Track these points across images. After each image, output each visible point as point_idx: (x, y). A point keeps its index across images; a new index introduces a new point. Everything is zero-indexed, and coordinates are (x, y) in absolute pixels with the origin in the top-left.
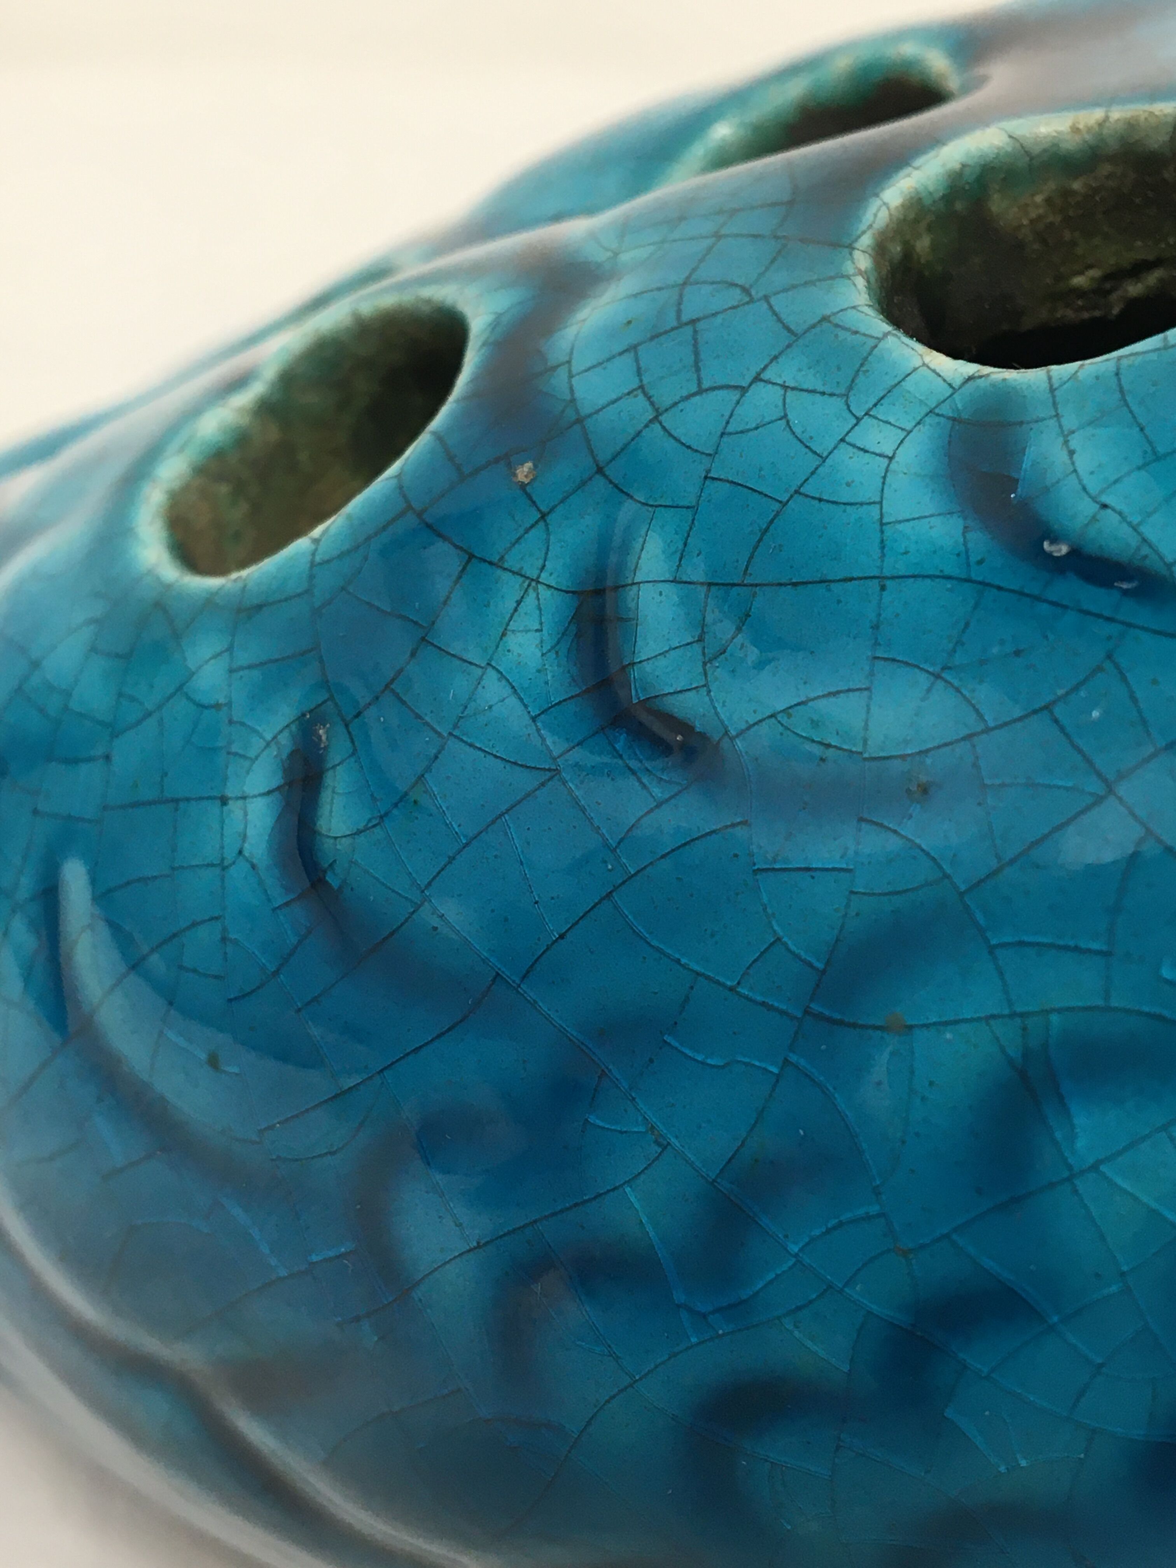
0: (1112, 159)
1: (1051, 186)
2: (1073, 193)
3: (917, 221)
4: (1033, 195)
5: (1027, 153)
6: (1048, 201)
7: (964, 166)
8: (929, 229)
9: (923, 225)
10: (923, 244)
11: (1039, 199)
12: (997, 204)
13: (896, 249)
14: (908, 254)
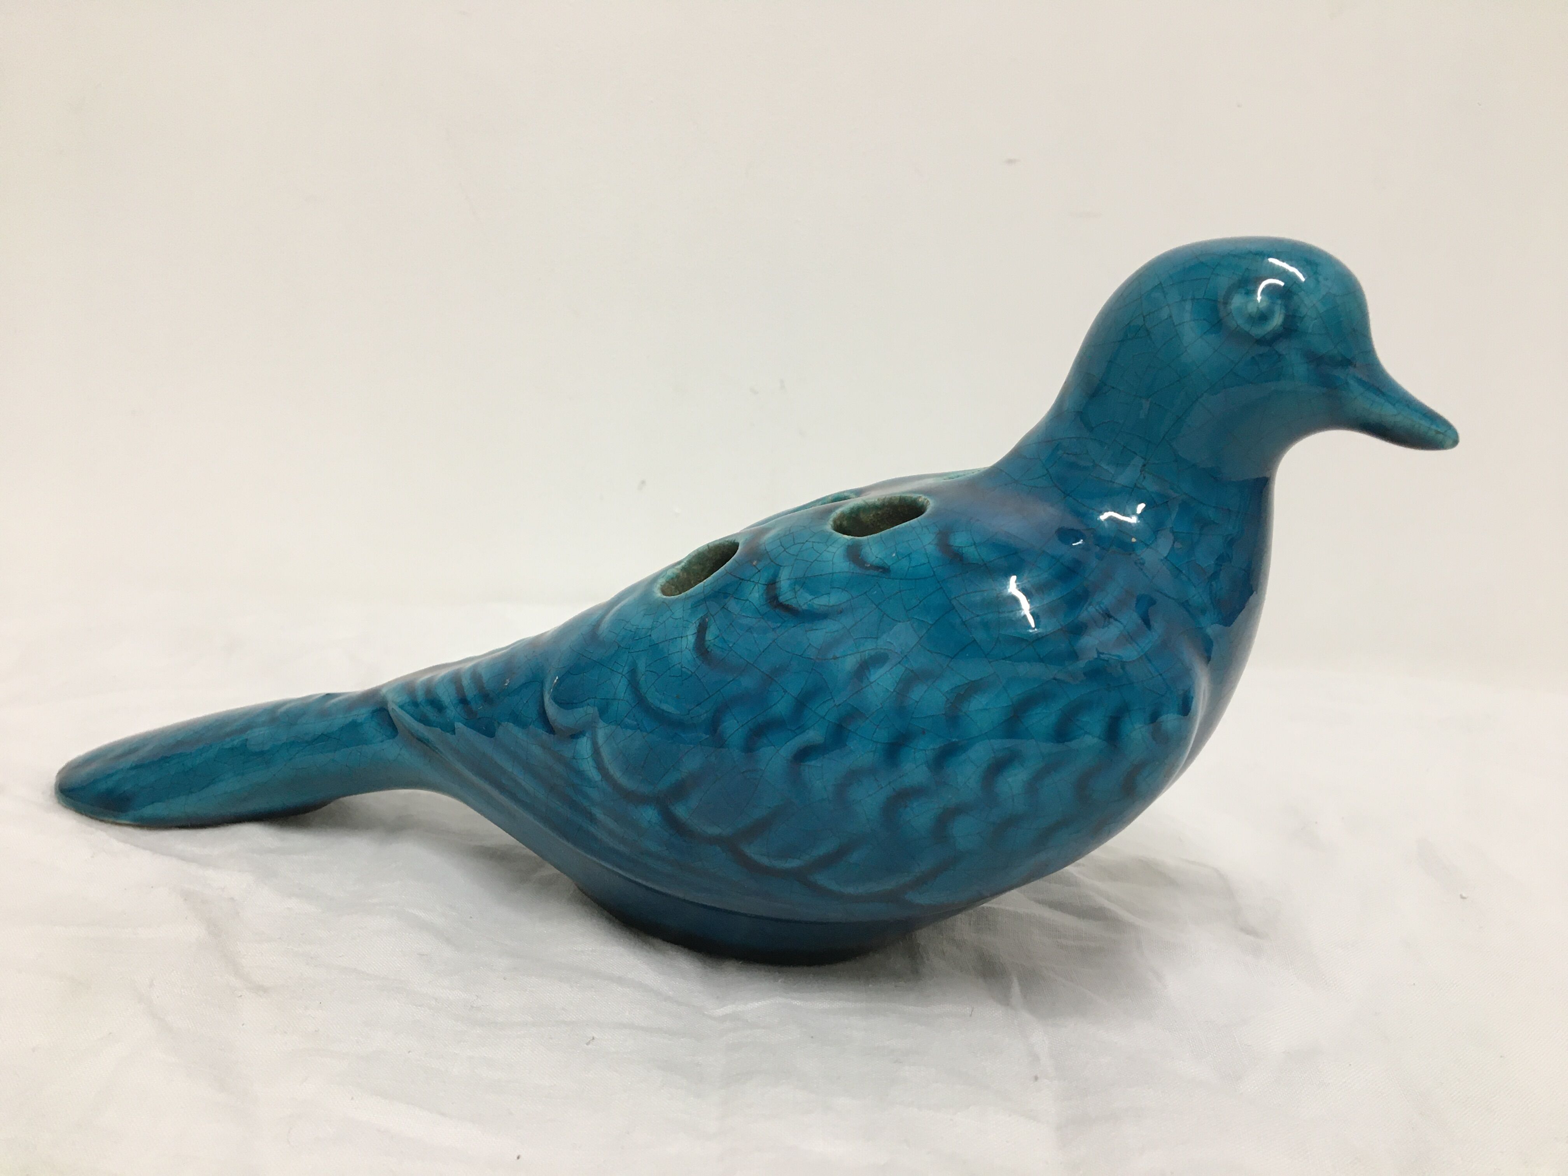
0: (887, 506)
1: (874, 512)
2: (878, 514)
3: (843, 517)
4: (870, 514)
5: (868, 505)
6: (874, 515)
7: (853, 507)
8: (846, 519)
9: (845, 519)
10: (845, 523)
11: (871, 515)
12: (862, 516)
13: (839, 522)
14: (841, 525)
